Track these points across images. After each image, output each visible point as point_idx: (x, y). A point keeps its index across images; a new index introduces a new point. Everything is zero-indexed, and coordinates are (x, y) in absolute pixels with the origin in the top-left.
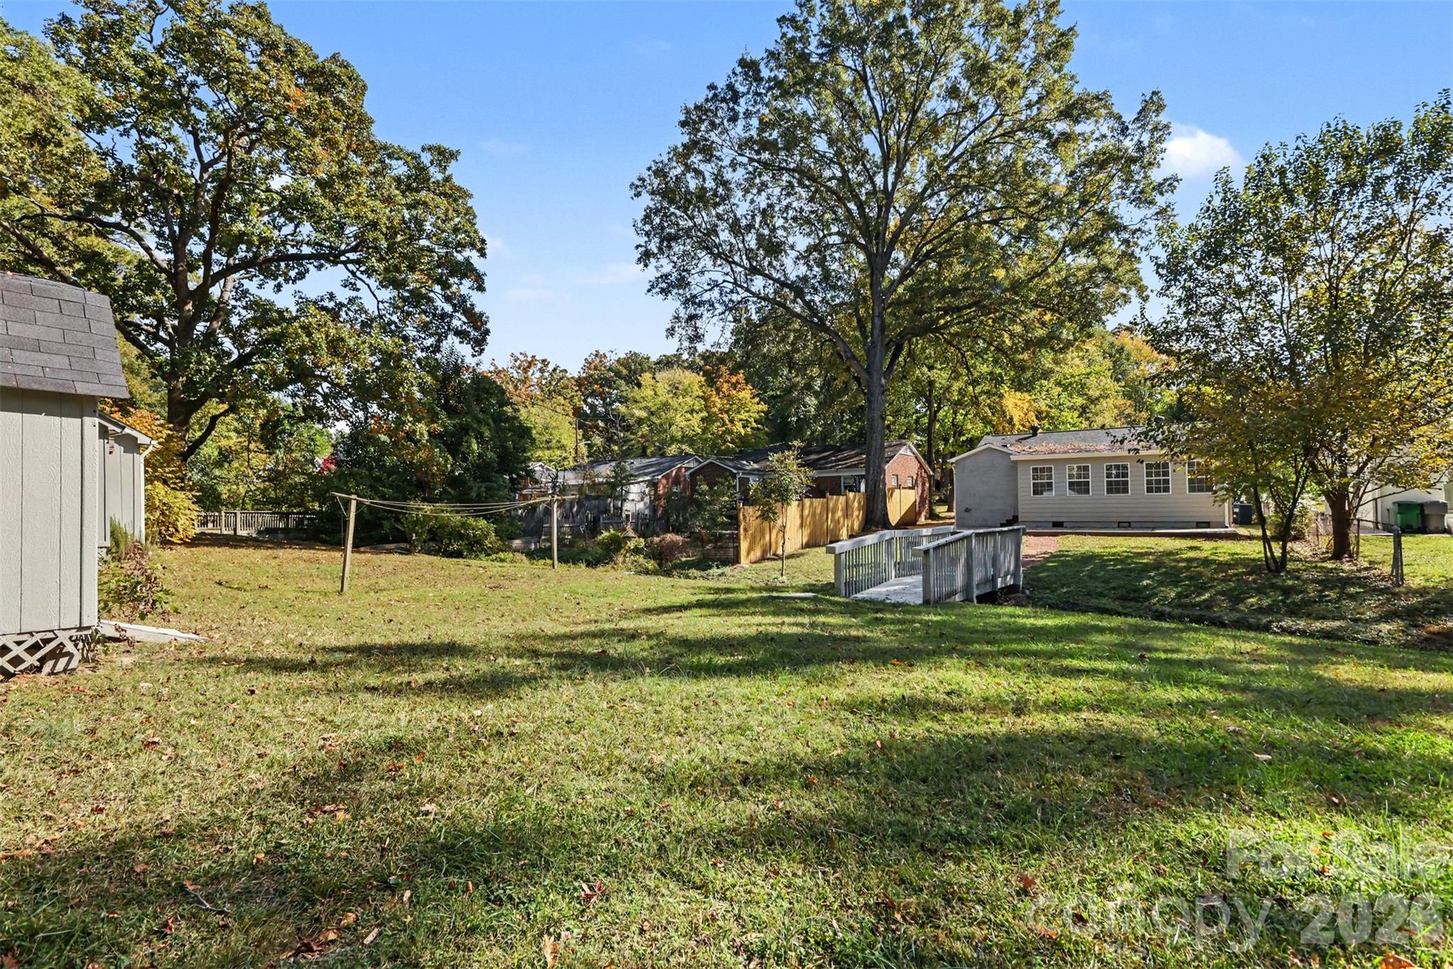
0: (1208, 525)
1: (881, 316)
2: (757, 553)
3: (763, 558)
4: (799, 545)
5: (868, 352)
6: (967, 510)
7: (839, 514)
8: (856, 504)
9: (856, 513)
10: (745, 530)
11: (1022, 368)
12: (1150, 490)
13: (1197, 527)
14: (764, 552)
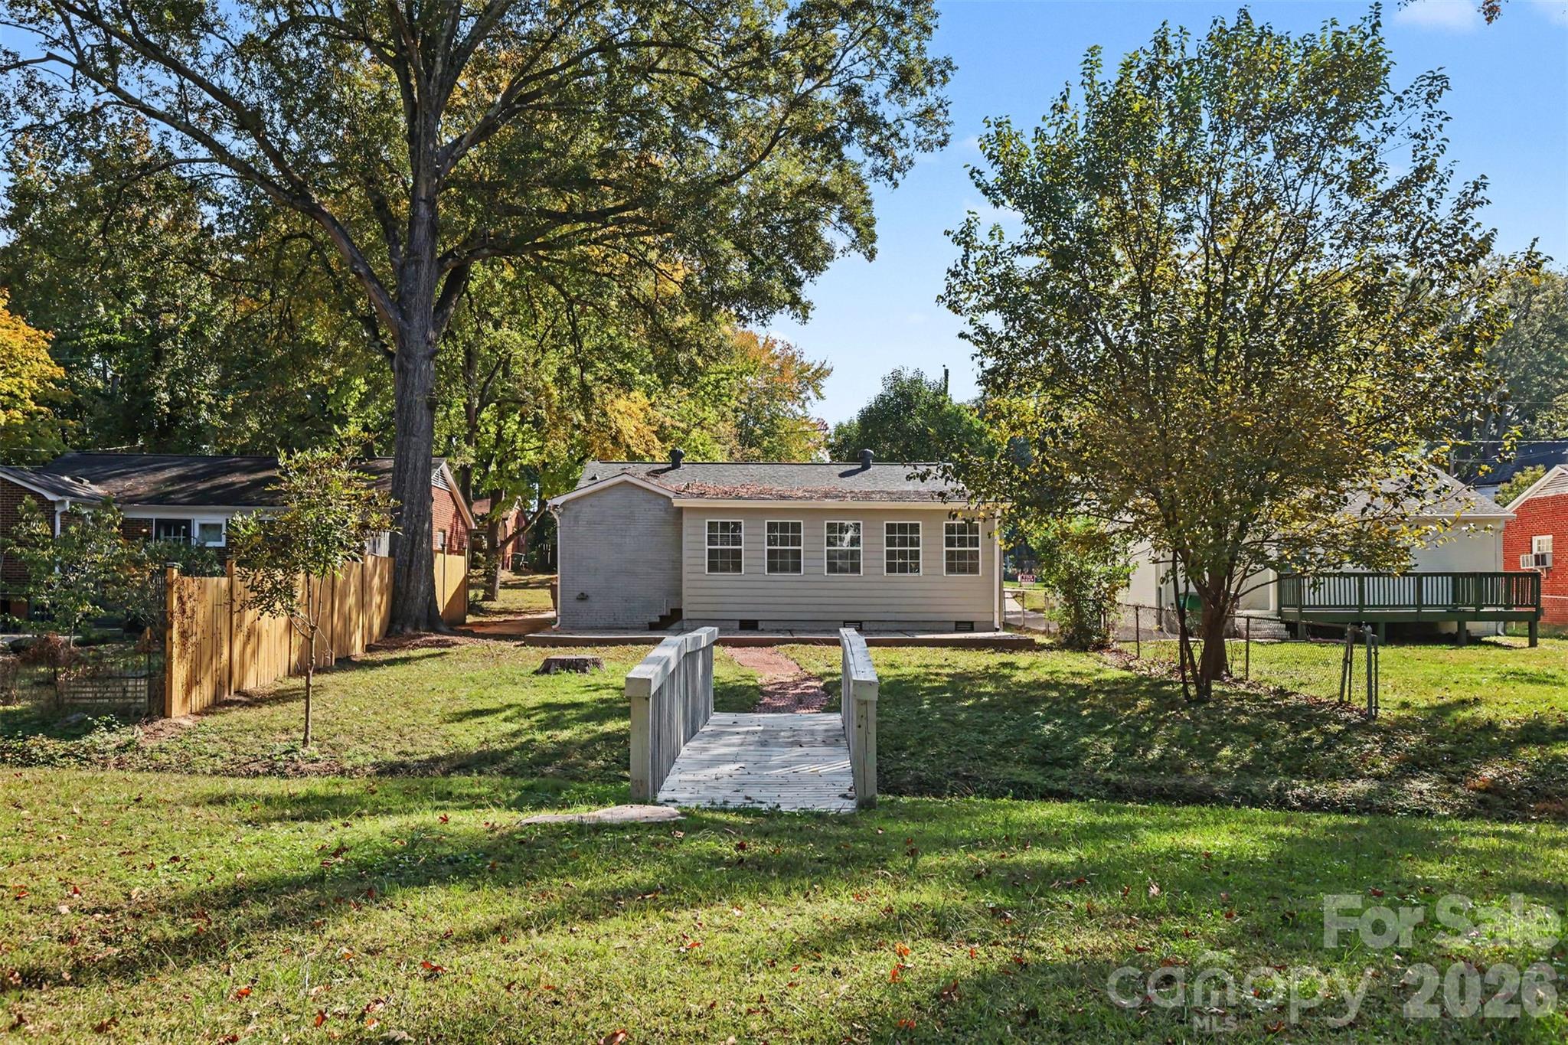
0: (970, 626)
1: (431, 203)
2: (204, 694)
3: (217, 705)
4: (282, 670)
5: (400, 271)
6: (583, 597)
7: (351, 600)
8: (376, 581)
9: (377, 599)
10: (184, 635)
11: (677, 342)
12: (891, 568)
13: (957, 630)
14: (219, 687)
